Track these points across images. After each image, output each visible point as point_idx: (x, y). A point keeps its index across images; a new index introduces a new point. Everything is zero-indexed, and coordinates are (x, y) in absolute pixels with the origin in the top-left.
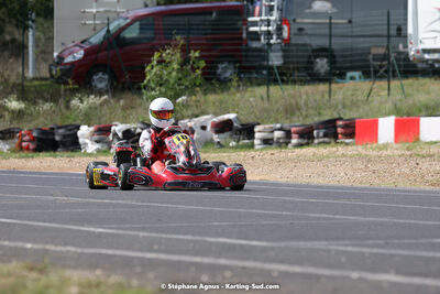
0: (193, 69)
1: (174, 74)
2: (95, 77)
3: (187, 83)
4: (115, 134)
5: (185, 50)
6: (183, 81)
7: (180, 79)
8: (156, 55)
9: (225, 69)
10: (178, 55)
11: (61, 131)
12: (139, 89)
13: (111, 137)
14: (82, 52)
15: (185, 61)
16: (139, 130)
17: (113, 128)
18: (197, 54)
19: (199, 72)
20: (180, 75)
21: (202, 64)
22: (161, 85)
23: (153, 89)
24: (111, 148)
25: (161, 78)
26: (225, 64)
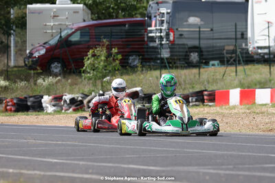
0: (114, 60)
1: (102, 63)
2: (53, 66)
3: (110, 69)
4: (65, 101)
5: (109, 48)
6: (108, 67)
7: (106, 66)
8: (91, 51)
9: (134, 60)
10: (105, 51)
11: (31, 99)
12: (80, 72)
13: (62, 103)
14: (45, 50)
15: (109, 55)
16: (80, 99)
17: (64, 97)
18: (116, 51)
19: (117, 62)
20: (106, 64)
21: (120, 57)
22: (94, 70)
23: (89, 73)
24: (62, 109)
25: (94, 66)
26: (134, 57)
